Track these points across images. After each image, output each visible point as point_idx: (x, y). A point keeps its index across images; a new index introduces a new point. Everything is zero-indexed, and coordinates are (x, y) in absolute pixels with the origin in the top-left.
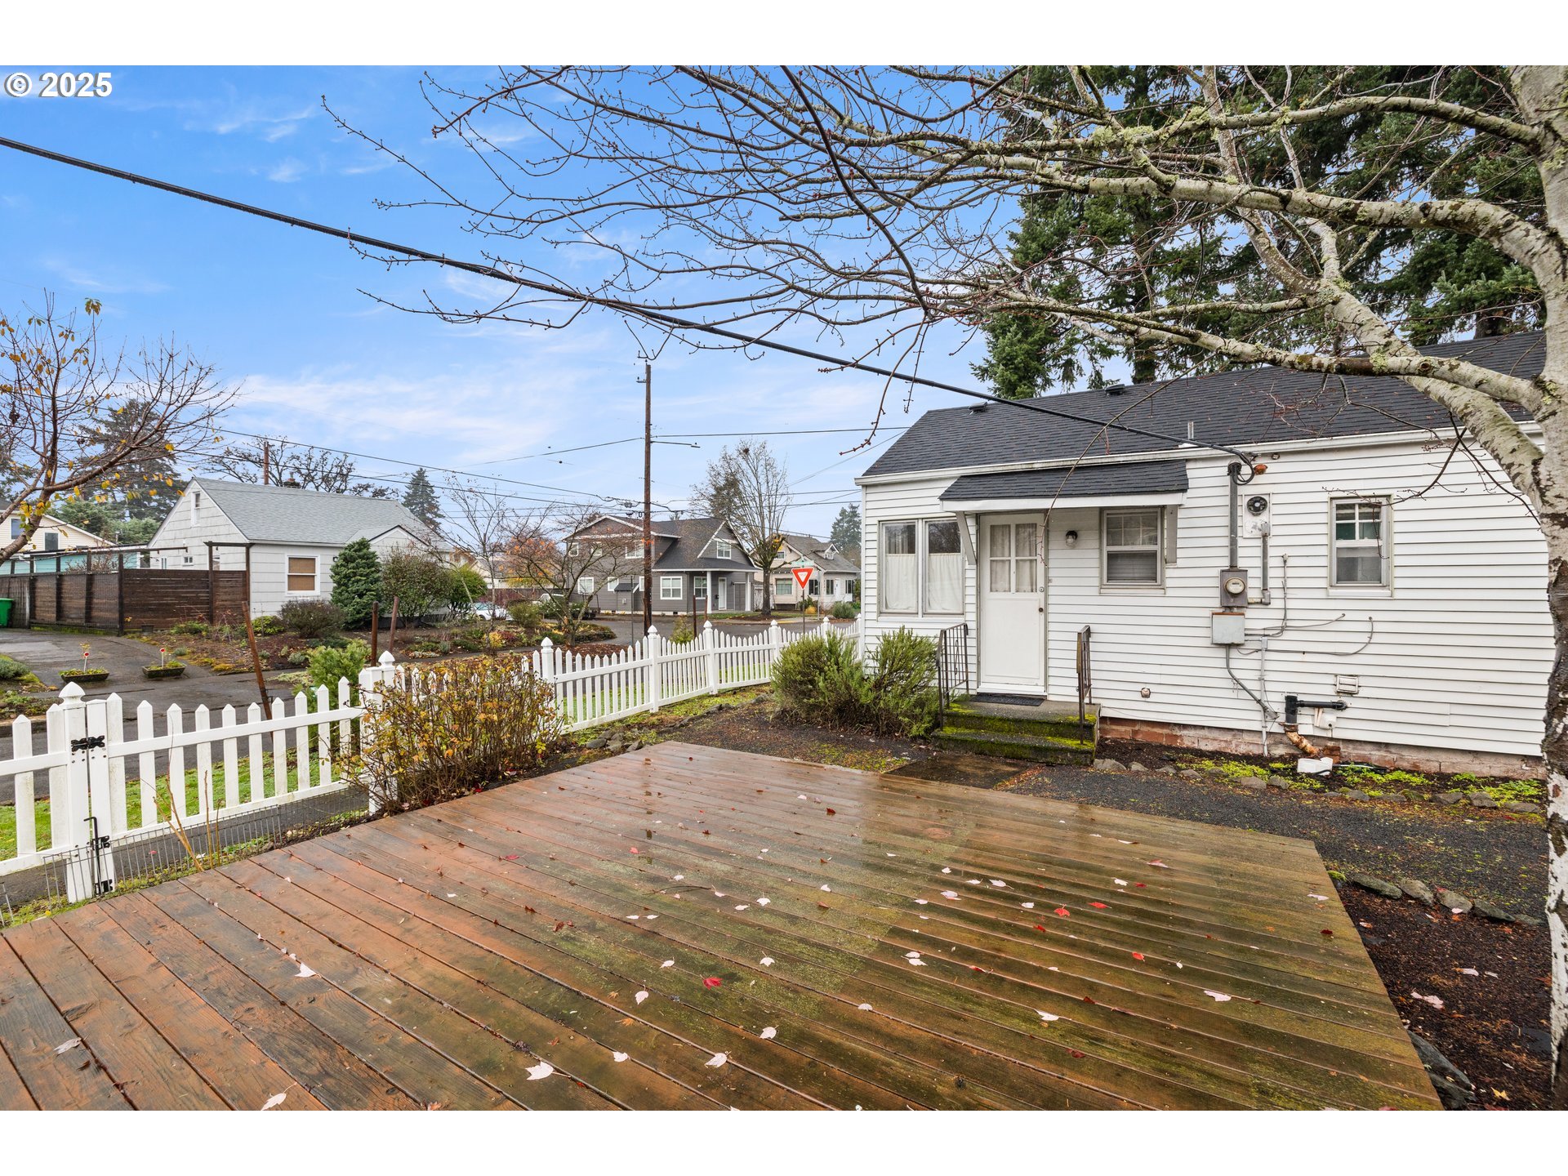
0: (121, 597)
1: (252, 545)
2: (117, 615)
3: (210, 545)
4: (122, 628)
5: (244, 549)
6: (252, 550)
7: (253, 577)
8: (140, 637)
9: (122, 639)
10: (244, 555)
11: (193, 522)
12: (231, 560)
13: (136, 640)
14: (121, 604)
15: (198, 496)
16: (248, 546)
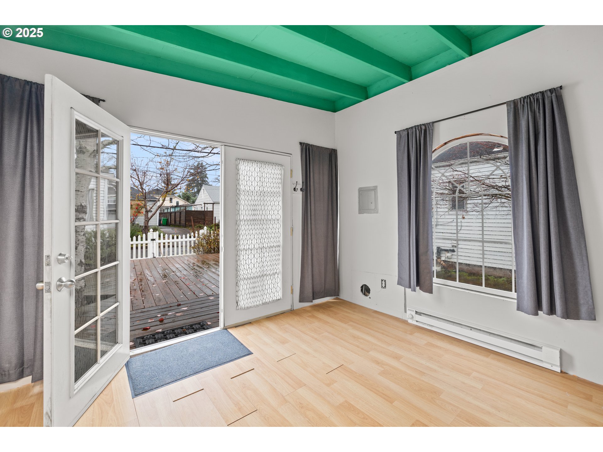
0: (185, 218)
1: (214, 203)
2: (185, 222)
3: (205, 204)
4: (185, 226)
5: (212, 204)
6: (214, 205)
7: (214, 212)
8: (188, 228)
9: (185, 229)
10: (212, 206)
11: (203, 198)
12: (210, 208)
13: (188, 229)
14: (185, 219)
15: (204, 190)
16: (213, 204)
